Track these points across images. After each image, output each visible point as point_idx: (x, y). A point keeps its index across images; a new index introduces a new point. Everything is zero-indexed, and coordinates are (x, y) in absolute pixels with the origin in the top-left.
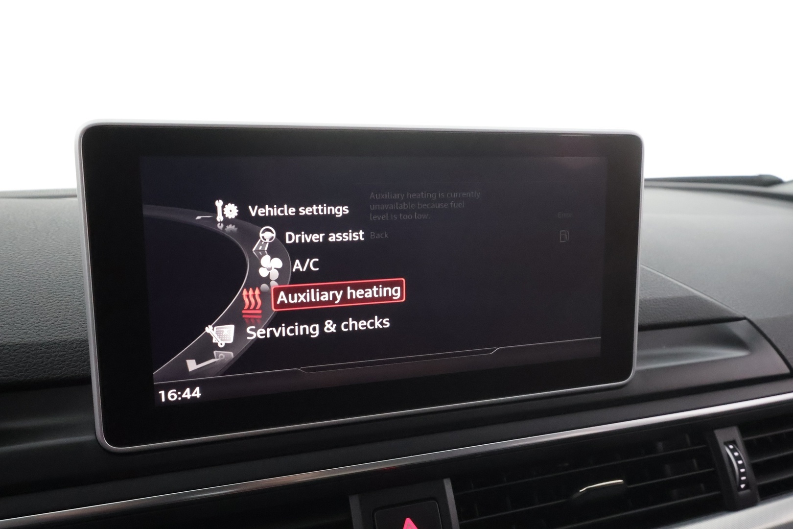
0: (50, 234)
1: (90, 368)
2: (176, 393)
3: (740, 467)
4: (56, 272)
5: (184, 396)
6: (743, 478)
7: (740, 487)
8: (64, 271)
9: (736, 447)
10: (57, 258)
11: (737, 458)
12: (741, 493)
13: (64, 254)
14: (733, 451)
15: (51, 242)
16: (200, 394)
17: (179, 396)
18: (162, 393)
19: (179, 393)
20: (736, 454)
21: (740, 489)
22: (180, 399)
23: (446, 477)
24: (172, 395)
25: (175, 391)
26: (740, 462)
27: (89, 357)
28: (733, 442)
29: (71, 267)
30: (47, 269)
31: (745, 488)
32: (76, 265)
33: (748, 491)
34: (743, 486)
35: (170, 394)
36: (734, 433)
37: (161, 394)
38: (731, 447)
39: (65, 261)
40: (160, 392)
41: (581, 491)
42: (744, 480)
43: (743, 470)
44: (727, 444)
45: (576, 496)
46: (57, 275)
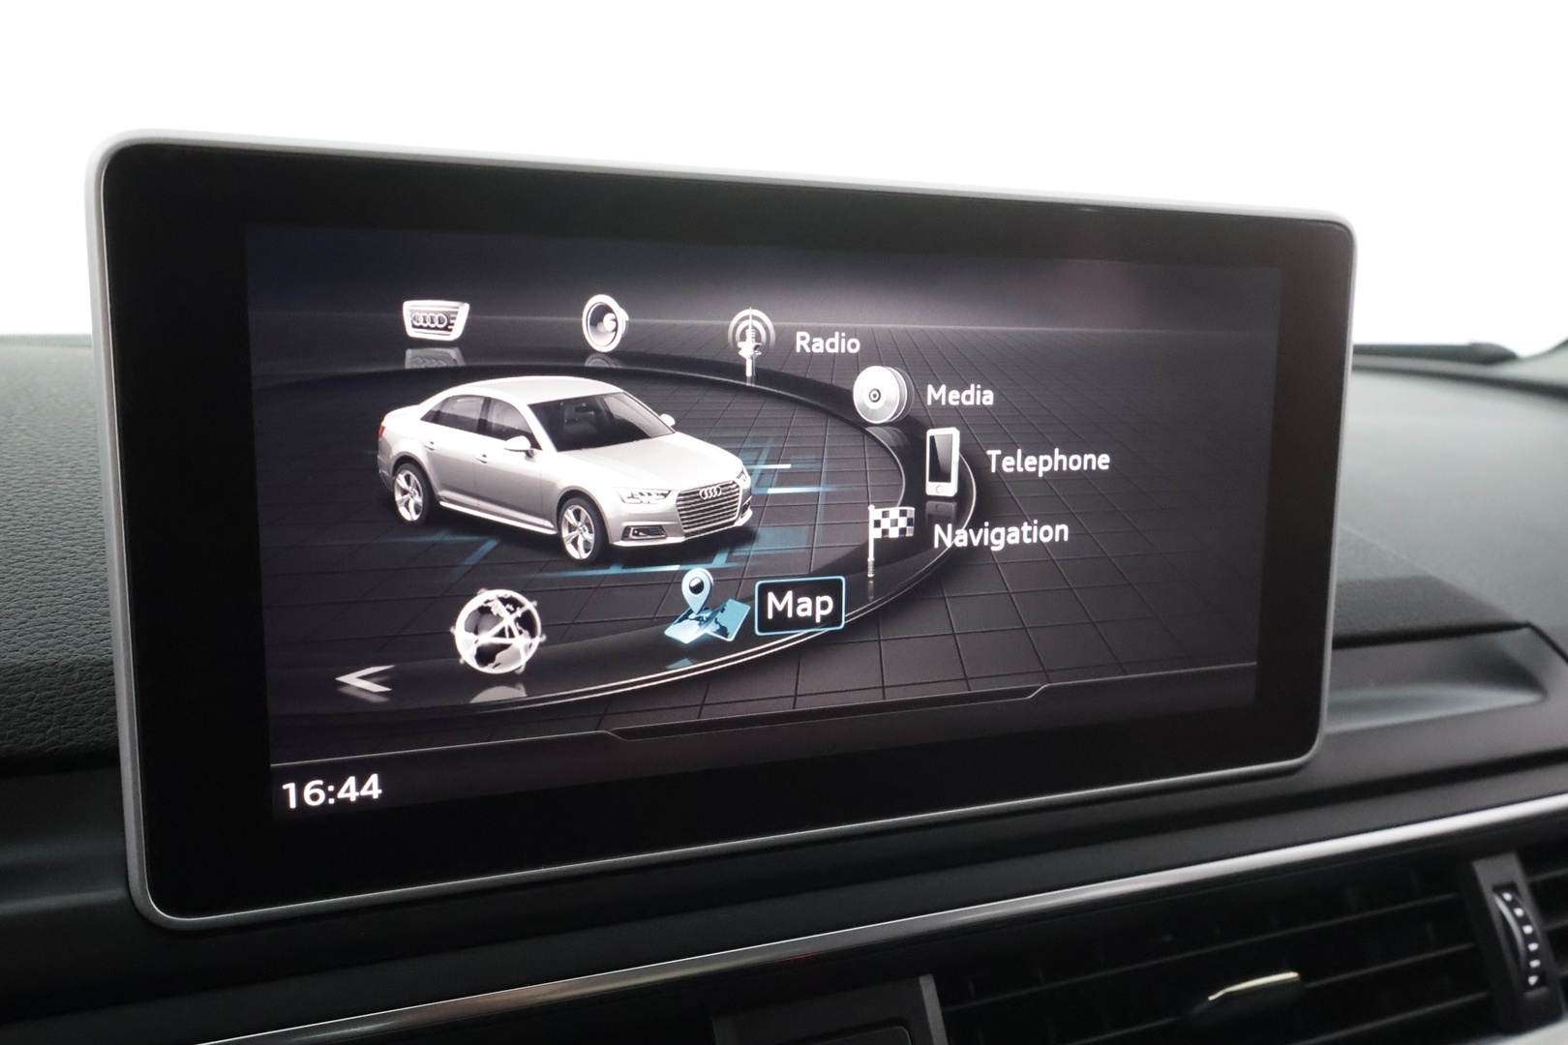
0: (13, 418)
1: (115, 728)
2: (324, 788)
3: (1528, 939)
4: (31, 503)
5: (341, 795)
6: (1535, 963)
7: (1527, 982)
8: (50, 503)
9: (1517, 898)
10: (32, 472)
11: (1522, 921)
12: (1530, 994)
13: (49, 464)
14: (1511, 905)
15: (17, 437)
16: (380, 791)
17: (329, 795)
18: (291, 787)
19: (331, 788)
20: (1519, 912)
21: (1528, 987)
22: (331, 801)
23: (924, 973)
24: (314, 793)
25: (321, 782)
26: (1528, 929)
27: (113, 703)
28: (1511, 887)
29: (66, 492)
30: (9, 496)
31: (1538, 985)
32: (77, 490)
33: (1543, 990)
34: (1533, 980)
35: (308, 791)
36: (1509, 867)
37: (287, 791)
38: (1508, 896)
39: (52, 480)
40: (285, 787)
41: (1211, 998)
42: (1536, 969)
43: (1533, 947)
44: (1499, 890)
45: (1198, 1009)
46: (33, 510)
